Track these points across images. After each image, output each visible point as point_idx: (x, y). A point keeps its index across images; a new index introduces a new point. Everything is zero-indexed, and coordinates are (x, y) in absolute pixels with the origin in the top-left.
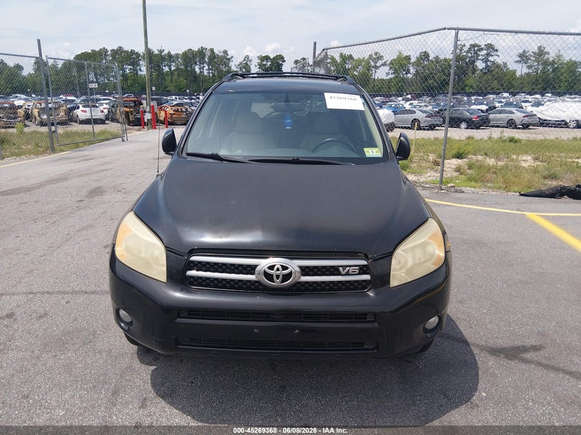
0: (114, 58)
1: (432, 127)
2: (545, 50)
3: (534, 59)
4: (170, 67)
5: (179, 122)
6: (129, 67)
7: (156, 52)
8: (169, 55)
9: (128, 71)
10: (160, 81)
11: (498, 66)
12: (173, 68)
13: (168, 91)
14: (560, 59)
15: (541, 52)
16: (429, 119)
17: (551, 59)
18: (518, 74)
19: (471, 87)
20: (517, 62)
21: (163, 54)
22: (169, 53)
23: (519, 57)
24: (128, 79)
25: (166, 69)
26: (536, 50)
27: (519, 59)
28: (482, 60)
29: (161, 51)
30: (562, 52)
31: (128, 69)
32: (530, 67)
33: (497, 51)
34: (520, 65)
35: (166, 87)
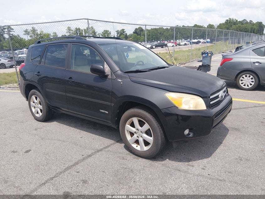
1: (11, 67)
2: (36, 29)
3: (32, 33)
11: (15, 37)
14: (42, 33)
15: (34, 30)
16: (9, 62)
17: (39, 33)
18: (27, 39)
19: (6, 47)
20: (24, 34)
23: (25, 32)
26: (31, 29)
27: (25, 33)
28: (7, 34)
30: (43, 30)
32: (31, 36)
33: (13, 29)
34: (26, 36)
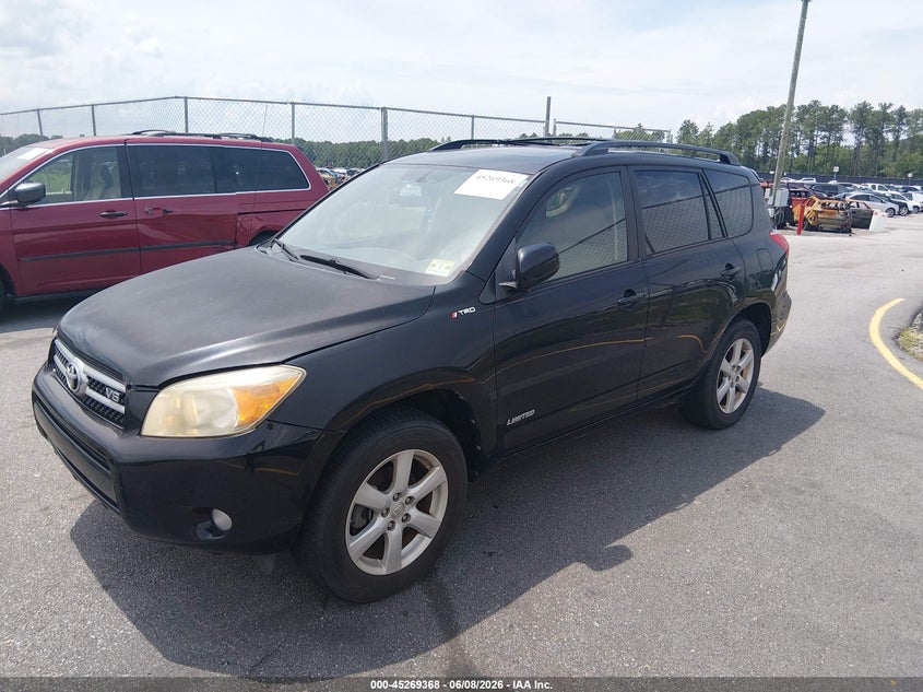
0: (801, 120)
4: (896, 132)
5: (826, 227)
6: (823, 133)
7: (877, 108)
8: (901, 113)
9: (819, 141)
10: (873, 157)
12: (903, 137)
13: (883, 175)
21: (889, 111)
22: (902, 109)
24: (816, 154)
25: (890, 137)
29: (885, 107)
31: (820, 137)
35: (881, 168)
